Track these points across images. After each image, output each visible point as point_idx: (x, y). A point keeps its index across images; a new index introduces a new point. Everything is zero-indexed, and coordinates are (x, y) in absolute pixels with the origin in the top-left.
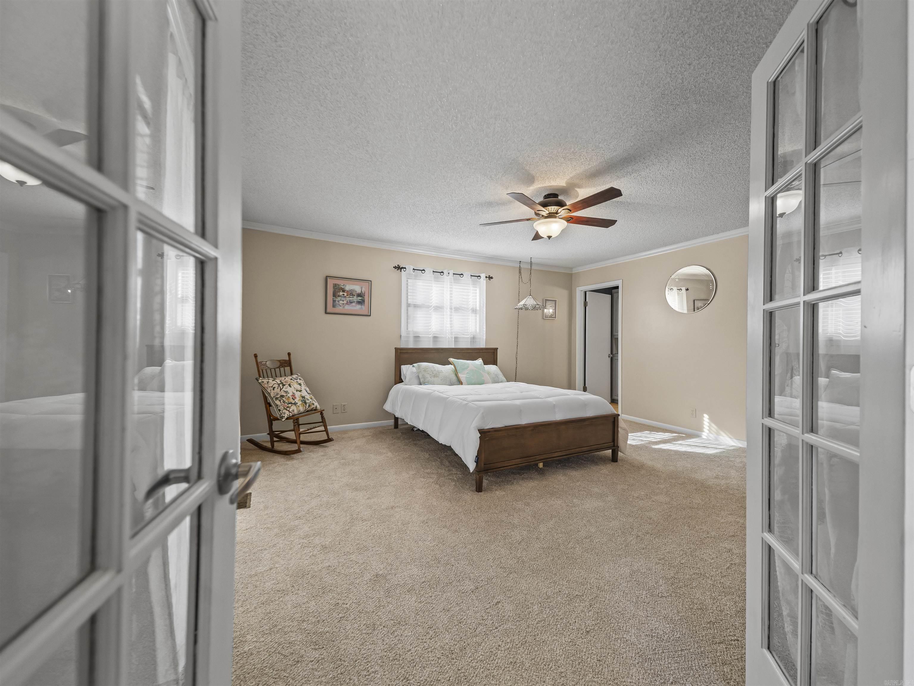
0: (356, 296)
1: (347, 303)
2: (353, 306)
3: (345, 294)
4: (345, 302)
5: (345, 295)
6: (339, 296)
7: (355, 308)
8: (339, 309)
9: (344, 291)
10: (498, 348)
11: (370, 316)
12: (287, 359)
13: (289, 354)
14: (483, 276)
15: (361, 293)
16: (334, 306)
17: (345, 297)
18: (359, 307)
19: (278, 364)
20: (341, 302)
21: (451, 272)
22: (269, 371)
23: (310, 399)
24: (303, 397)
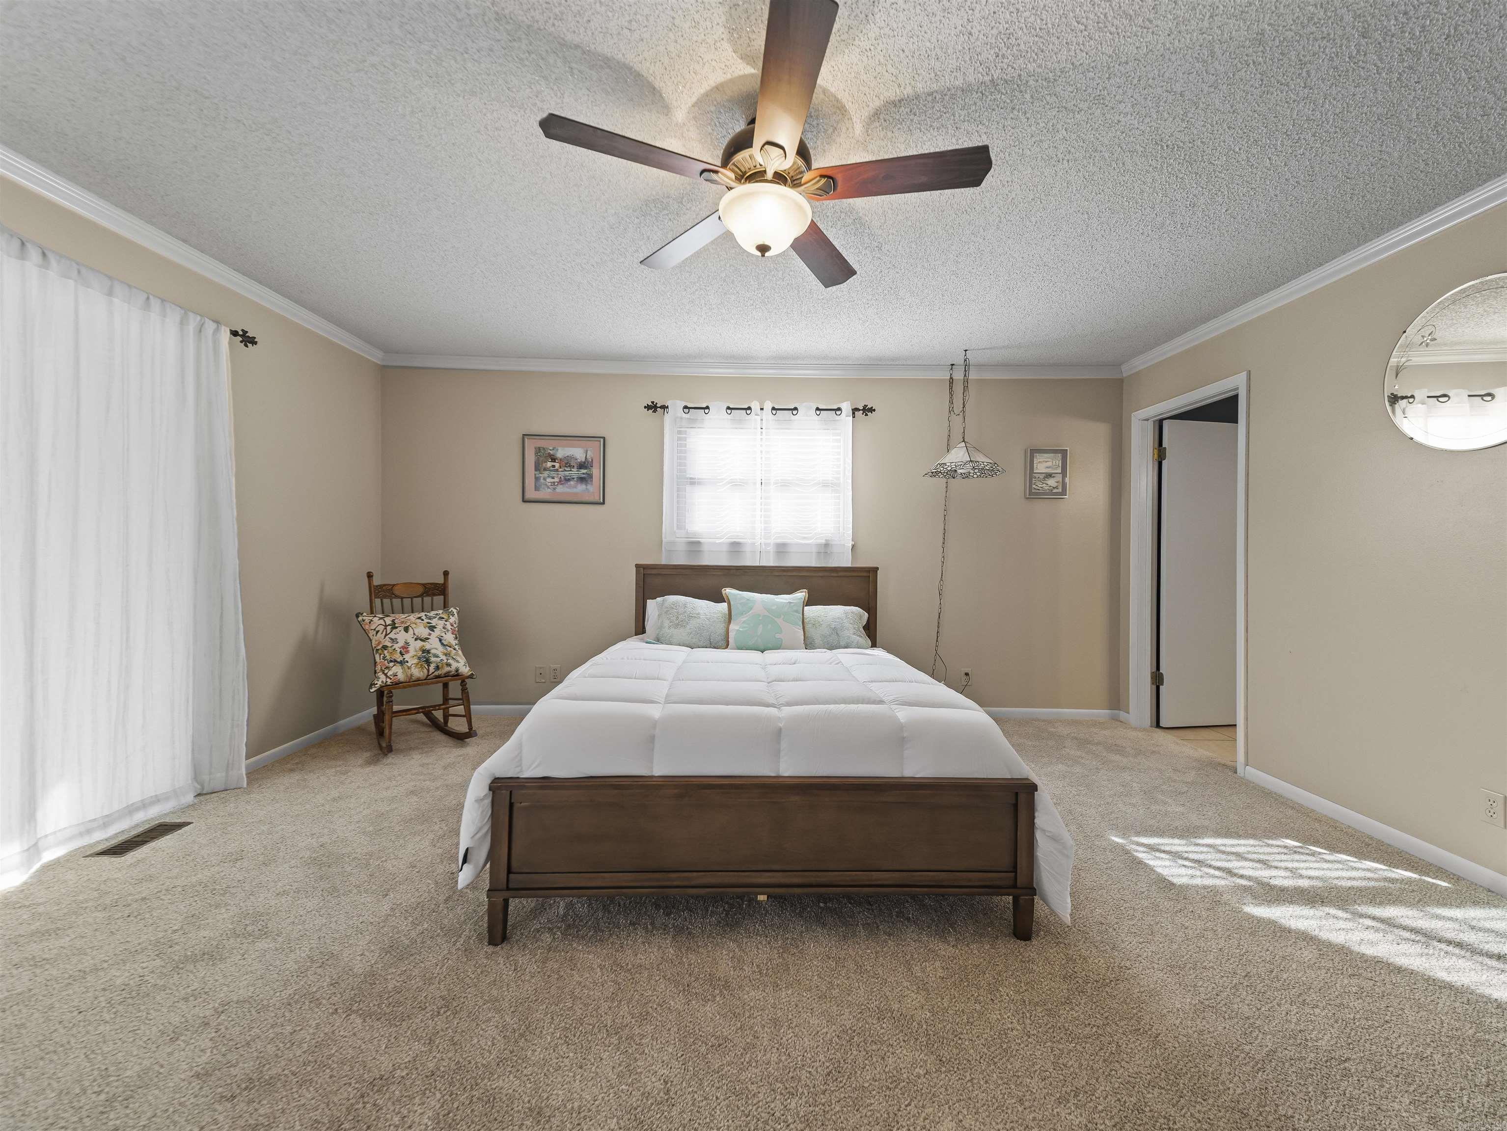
0: (576, 467)
1: (560, 482)
2: (570, 487)
3: (557, 465)
4: (556, 480)
5: (556, 468)
6: (545, 469)
7: (575, 490)
8: (545, 493)
9: (553, 460)
10: (878, 568)
11: (604, 503)
12: (441, 581)
13: (446, 574)
14: (846, 407)
15: (585, 462)
16: (537, 488)
17: (557, 470)
18: (581, 487)
19: (421, 590)
20: (549, 480)
21: (768, 406)
22: (397, 602)
23: (446, 655)
24: (428, 652)
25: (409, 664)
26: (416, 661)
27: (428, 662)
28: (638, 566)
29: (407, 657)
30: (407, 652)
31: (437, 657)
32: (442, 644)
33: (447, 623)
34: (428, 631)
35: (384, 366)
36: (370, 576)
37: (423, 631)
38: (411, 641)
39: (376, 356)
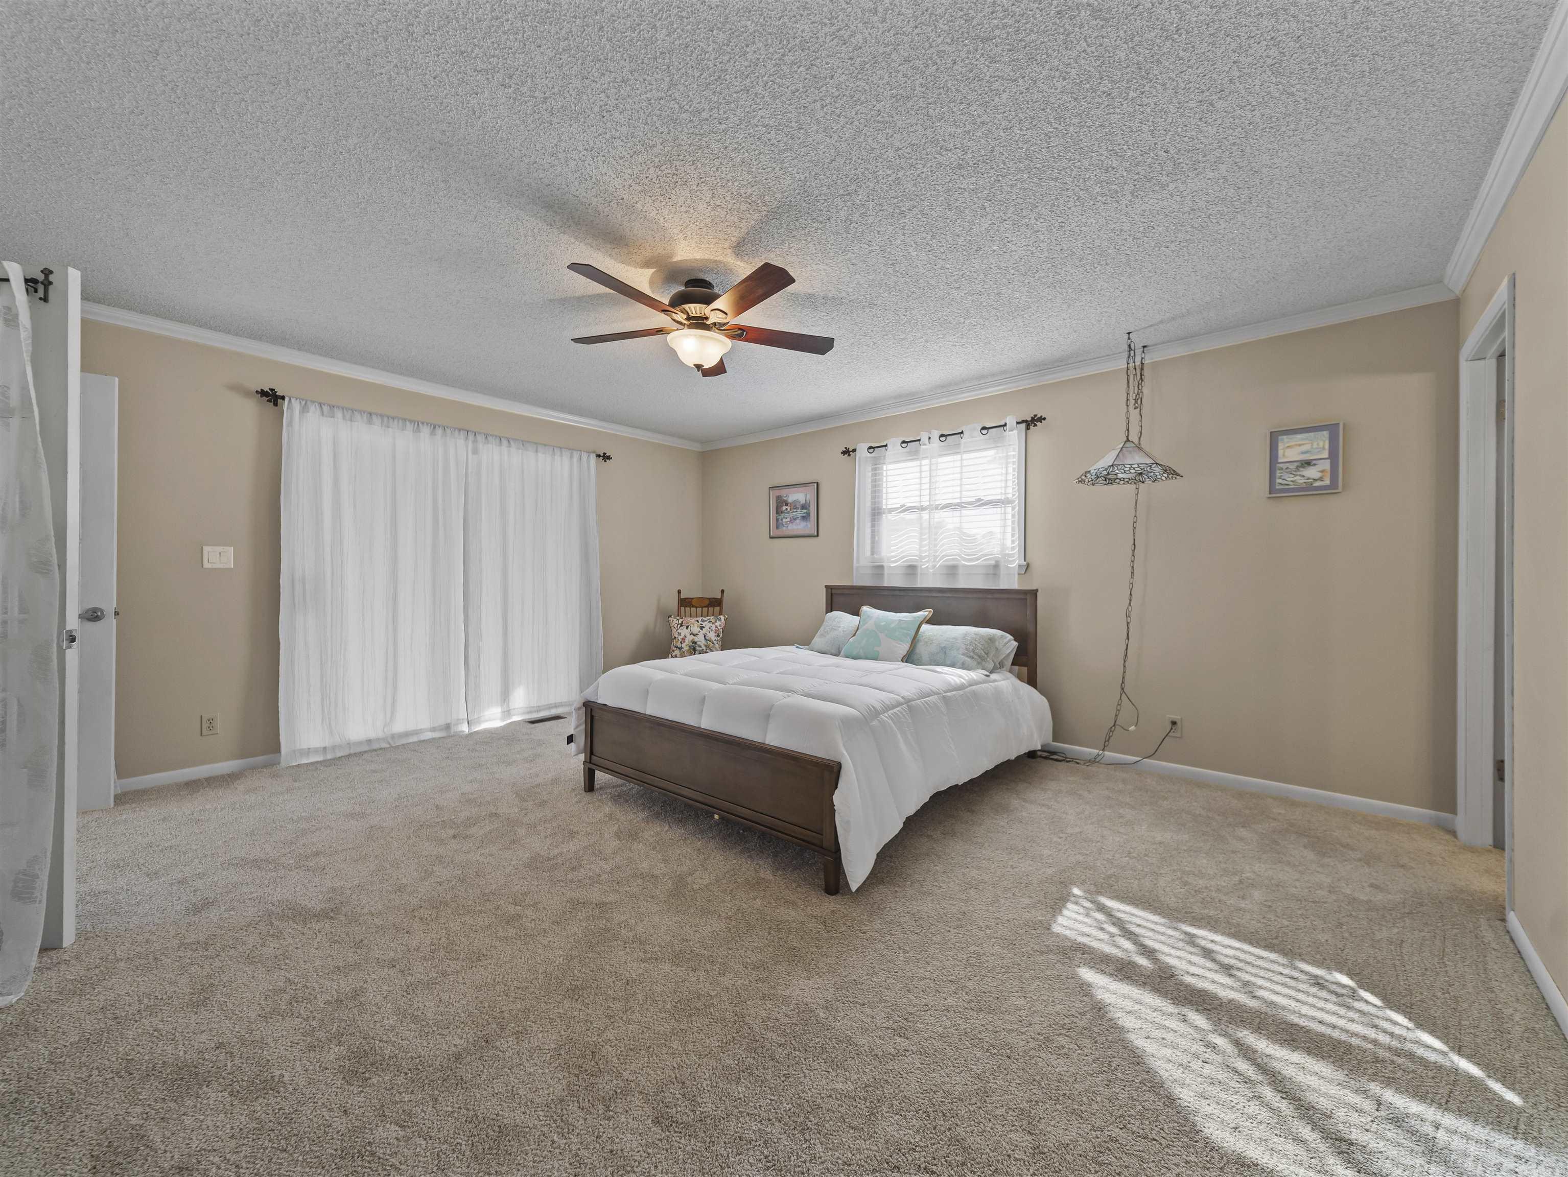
0: (800, 509)
1: (791, 521)
2: (797, 524)
3: (789, 508)
4: (788, 520)
5: (789, 510)
6: (782, 512)
7: (799, 527)
8: (784, 531)
9: (787, 505)
10: (1037, 590)
11: (818, 535)
12: (719, 597)
13: (723, 591)
14: (1011, 421)
15: (804, 504)
16: (777, 527)
17: (788, 512)
18: (803, 524)
19: (707, 602)
20: (785, 520)
21: (936, 434)
22: (693, 609)
23: (706, 646)
24: (695, 643)
25: (683, 650)
26: (688, 648)
27: (694, 650)
28: (827, 587)
29: (683, 645)
30: (684, 642)
31: (701, 647)
32: (705, 639)
33: (714, 626)
34: (699, 629)
35: (703, 452)
36: (679, 592)
37: (696, 629)
38: (688, 635)
39: (697, 447)
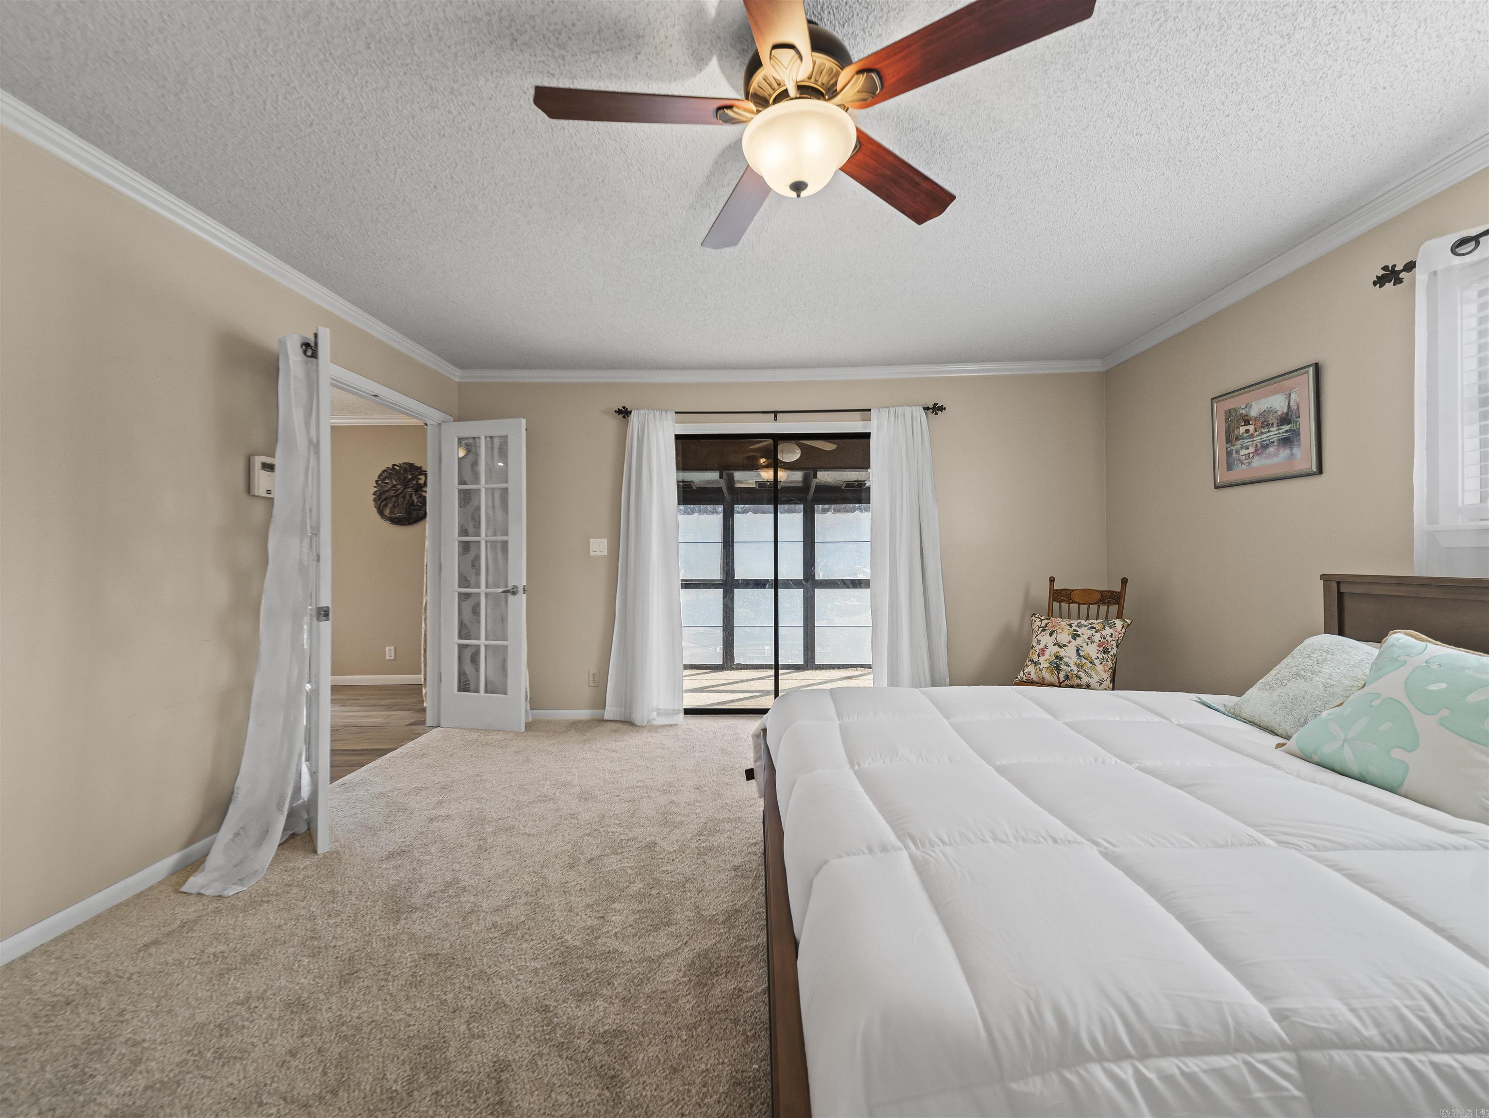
0: (1275, 425)
1: (1256, 452)
2: (1269, 456)
3: (1251, 428)
5: (1251, 432)
6: (1237, 439)
8: (1241, 472)
9: (1247, 423)
11: (1320, 471)
12: (1121, 589)
13: (1124, 581)
15: (1287, 414)
16: (1229, 467)
17: (1252, 436)
19: (1098, 597)
20: (1244, 452)
22: (1074, 607)
23: (1078, 666)
24: (1061, 659)
25: (1041, 667)
26: (1047, 665)
27: (1058, 668)
28: (1329, 579)
30: (1043, 655)
31: (1069, 666)
32: (1078, 654)
33: (1098, 635)
34: (1070, 638)
35: (1107, 372)
36: (1052, 580)
37: (1064, 637)
38: (1050, 645)
39: (1095, 366)
